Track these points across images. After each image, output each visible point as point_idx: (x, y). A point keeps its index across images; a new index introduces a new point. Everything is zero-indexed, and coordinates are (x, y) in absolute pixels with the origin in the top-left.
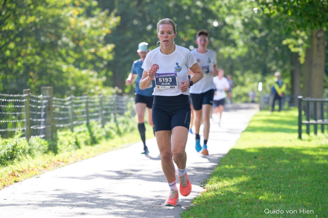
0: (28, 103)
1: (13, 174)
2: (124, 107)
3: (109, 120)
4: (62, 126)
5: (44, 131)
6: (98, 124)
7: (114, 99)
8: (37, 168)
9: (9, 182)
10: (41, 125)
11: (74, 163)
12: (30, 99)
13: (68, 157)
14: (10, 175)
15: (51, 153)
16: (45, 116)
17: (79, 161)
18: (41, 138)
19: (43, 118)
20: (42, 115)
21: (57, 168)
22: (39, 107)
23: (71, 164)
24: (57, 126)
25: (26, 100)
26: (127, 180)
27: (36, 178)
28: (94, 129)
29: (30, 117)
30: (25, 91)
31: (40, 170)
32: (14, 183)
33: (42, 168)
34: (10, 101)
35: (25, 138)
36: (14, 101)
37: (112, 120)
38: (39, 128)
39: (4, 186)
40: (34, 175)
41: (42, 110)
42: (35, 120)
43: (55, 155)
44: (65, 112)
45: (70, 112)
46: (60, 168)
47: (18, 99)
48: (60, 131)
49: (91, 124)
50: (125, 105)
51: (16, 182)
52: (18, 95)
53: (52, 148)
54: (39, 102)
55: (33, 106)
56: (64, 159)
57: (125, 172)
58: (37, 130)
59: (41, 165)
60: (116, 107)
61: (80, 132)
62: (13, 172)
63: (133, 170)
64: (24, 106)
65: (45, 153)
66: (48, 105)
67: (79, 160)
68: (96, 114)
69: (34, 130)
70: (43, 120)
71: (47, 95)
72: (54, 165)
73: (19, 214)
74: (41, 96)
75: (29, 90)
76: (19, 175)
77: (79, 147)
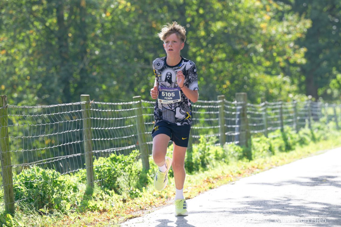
0: (222, 109)
1: (208, 181)
2: (318, 113)
3: (303, 126)
4: (256, 132)
5: (238, 138)
6: (293, 130)
7: (308, 105)
8: (232, 175)
9: (204, 189)
10: (235, 132)
11: (268, 170)
12: (224, 105)
13: (262, 164)
14: (205, 181)
15: (245, 159)
16: (239, 123)
17: (273, 168)
18: (235, 144)
19: (238, 124)
20: (237, 122)
21: (252, 174)
22: (233, 113)
23: (266, 170)
24: (252, 132)
25: (221, 106)
26: (323, 186)
27: (231, 184)
28: (288, 135)
29: (225, 124)
30: (219, 98)
31: (235, 177)
32: (209, 190)
33: (237, 175)
34: (204, 107)
35: (219, 144)
36: (209, 108)
37: (307, 126)
38: (233, 134)
39: (200, 192)
40: (230, 182)
41: (237, 116)
42: (229, 126)
43: (250, 161)
44: (260, 119)
45: (264, 118)
46: (255, 174)
47: (212, 105)
48: (254, 137)
49: (285, 130)
50: (320, 111)
51: (211, 188)
52: (213, 101)
53: (246, 154)
54: (233, 108)
55: (228, 112)
56: (258, 165)
57: (321, 178)
58: (231, 136)
59: (236, 171)
60: (310, 113)
61: (274, 138)
62: (208, 178)
63: (329, 177)
64: (218, 112)
65: (239, 159)
66: (242, 112)
67: (274, 166)
68: (290, 120)
69: (228, 136)
70: (237, 126)
71: (241, 101)
72: (248, 172)
73: (215, 221)
74: (235, 102)
75: (223, 96)
76: (214, 181)
77: (274, 154)
